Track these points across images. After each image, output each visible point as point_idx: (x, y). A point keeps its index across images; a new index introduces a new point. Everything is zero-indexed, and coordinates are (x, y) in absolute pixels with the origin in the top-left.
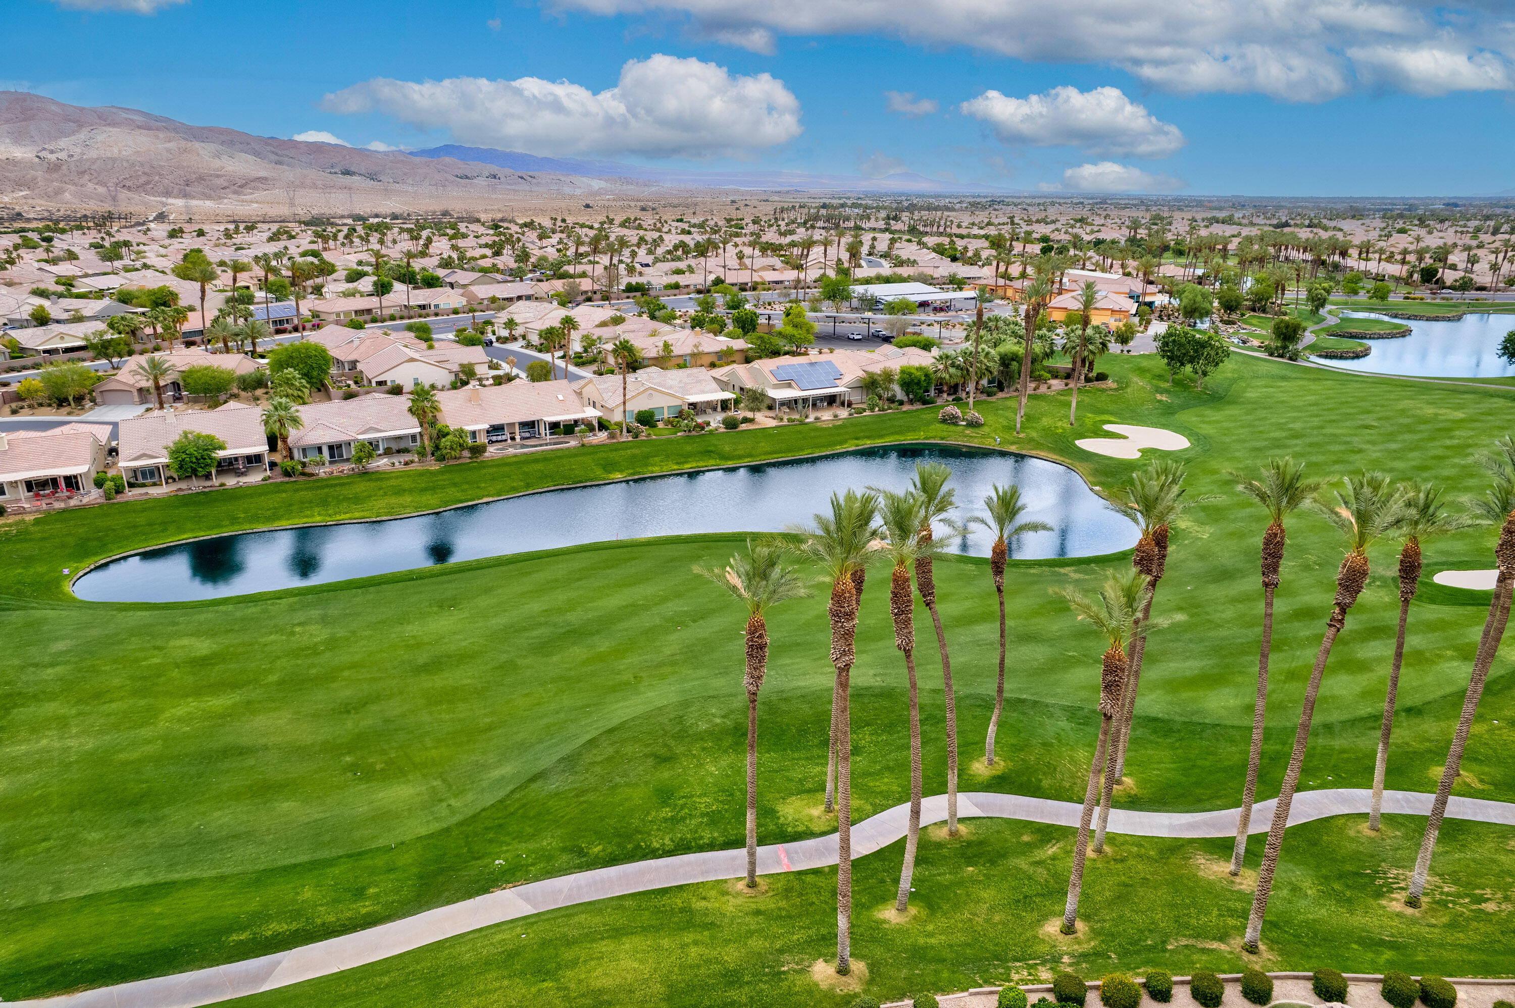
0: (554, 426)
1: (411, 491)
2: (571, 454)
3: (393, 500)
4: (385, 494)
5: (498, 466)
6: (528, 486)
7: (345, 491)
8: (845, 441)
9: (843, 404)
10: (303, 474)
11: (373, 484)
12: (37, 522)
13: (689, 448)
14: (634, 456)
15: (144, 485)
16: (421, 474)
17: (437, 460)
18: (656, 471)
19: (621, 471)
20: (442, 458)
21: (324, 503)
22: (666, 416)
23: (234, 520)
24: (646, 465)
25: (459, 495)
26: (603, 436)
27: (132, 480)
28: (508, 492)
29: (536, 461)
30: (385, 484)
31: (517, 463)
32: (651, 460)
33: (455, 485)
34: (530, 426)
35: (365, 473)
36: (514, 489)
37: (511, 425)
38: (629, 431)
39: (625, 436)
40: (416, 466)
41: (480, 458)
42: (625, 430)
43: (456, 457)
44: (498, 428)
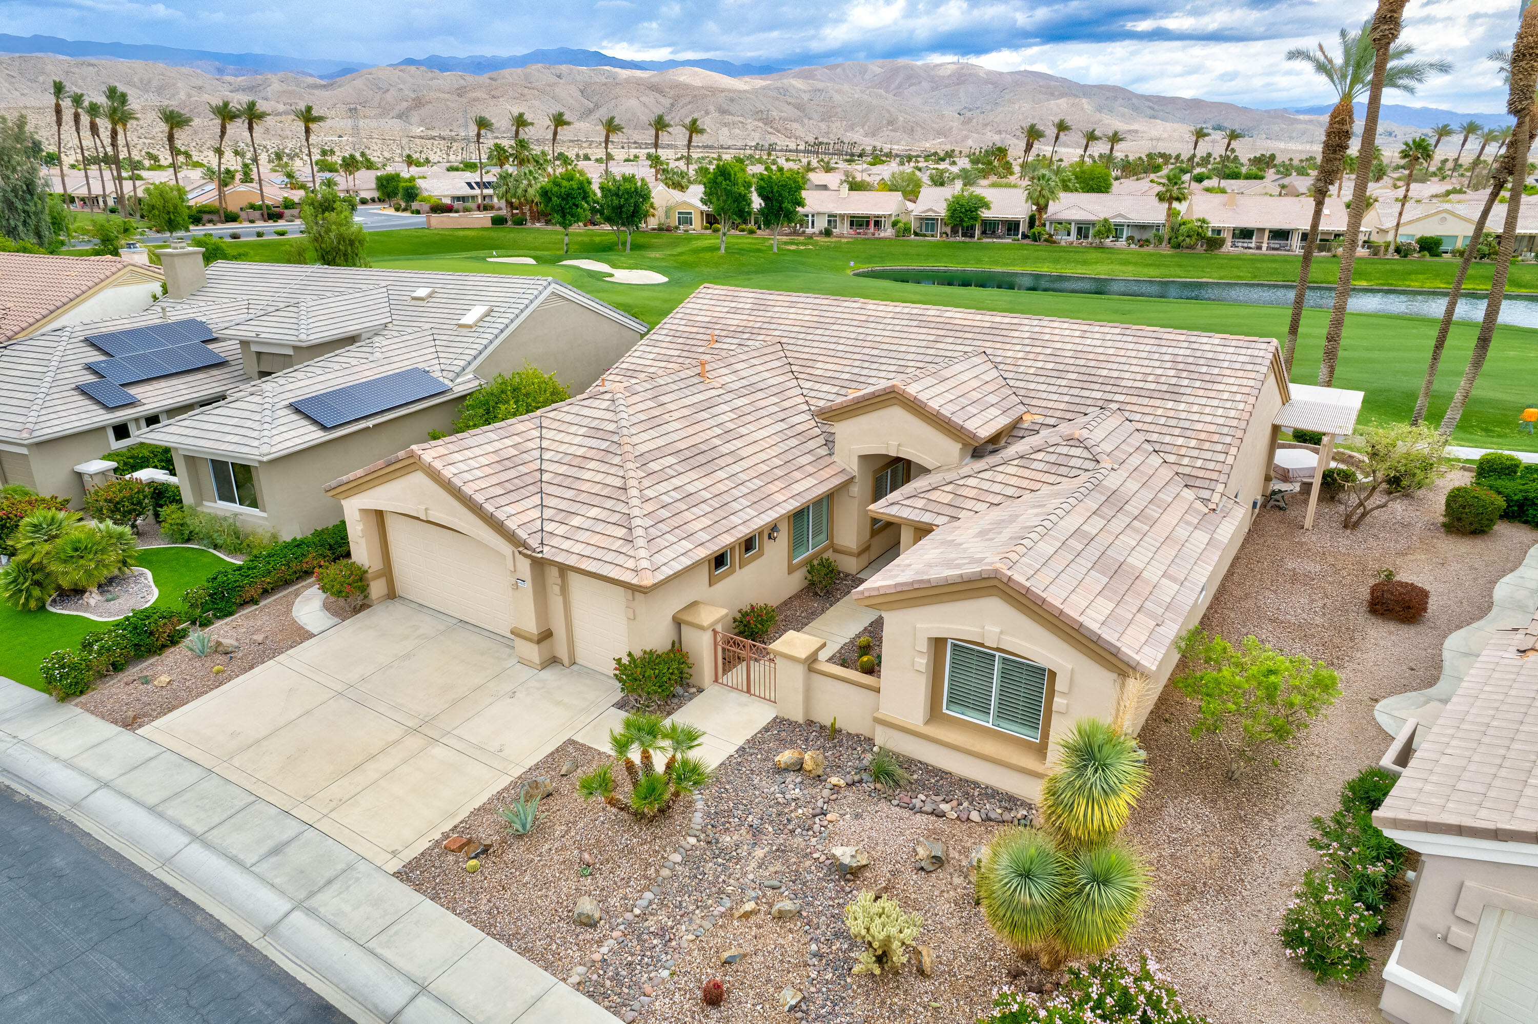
1: (1136, 264)
2: (1318, 261)
3: (1117, 268)
4: (1112, 263)
5: (1232, 259)
6: (1255, 277)
7: (1077, 256)
10: (1046, 240)
11: (1103, 255)
12: (848, 243)
14: (1393, 271)
15: (925, 236)
16: (1151, 255)
17: (1173, 247)
18: (1417, 286)
19: (1370, 280)
20: (1178, 246)
21: (1056, 261)
22: (1458, 245)
23: (979, 261)
24: (1405, 280)
25: (1180, 273)
26: (1364, 252)
27: (918, 230)
28: (1232, 278)
29: (1275, 261)
30: (1113, 257)
32: (1413, 277)
33: (1180, 266)
34: (1282, 234)
35: (1101, 247)
36: (1239, 277)
37: (1263, 230)
38: (1398, 250)
39: (1391, 254)
40: (1150, 249)
41: (1216, 252)
42: (1392, 248)
43: (1190, 247)
44: (1245, 234)
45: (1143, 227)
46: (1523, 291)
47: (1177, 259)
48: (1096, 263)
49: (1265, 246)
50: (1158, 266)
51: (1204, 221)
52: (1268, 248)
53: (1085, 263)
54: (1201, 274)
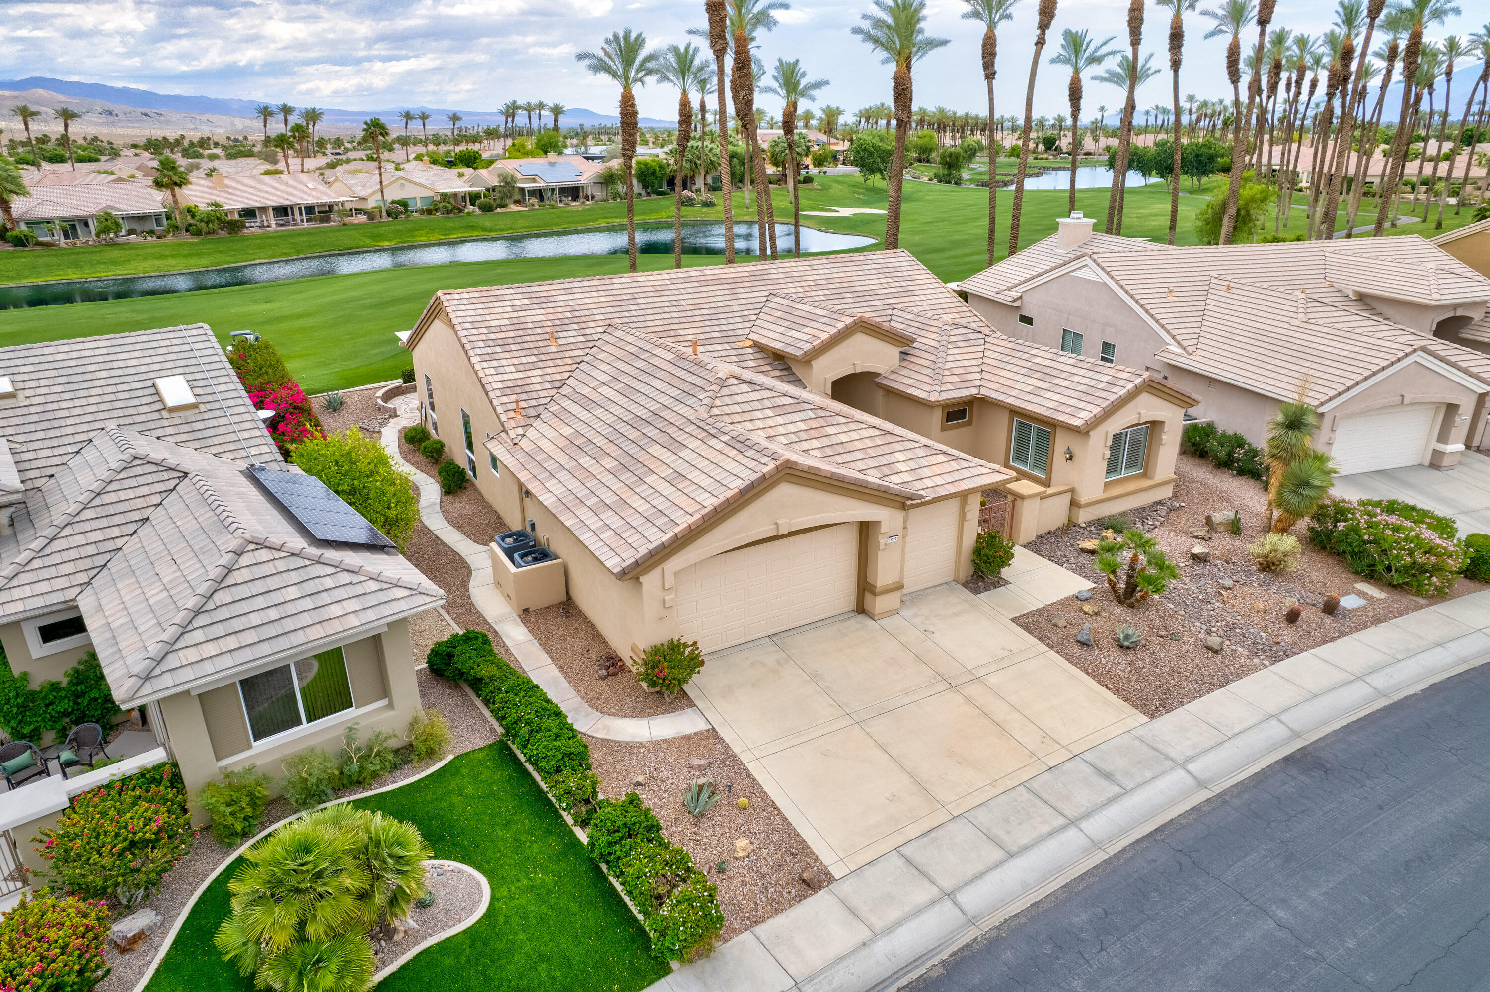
0: (310, 209)
1: (173, 256)
2: (333, 230)
4: (145, 259)
5: (261, 239)
6: (299, 252)
8: (597, 219)
9: (587, 198)
10: (37, 244)
11: (127, 252)
13: (451, 224)
14: (398, 231)
16: (180, 245)
18: (424, 240)
19: (390, 241)
20: (198, 233)
22: (419, 205)
24: (413, 236)
25: (228, 259)
26: (362, 218)
28: (279, 256)
29: (300, 235)
30: (141, 252)
31: (280, 237)
32: (417, 234)
33: (221, 252)
34: (282, 211)
35: (113, 244)
36: (285, 254)
37: (263, 209)
38: (389, 214)
39: (385, 218)
40: (170, 238)
41: (240, 234)
42: (384, 213)
43: (213, 232)
44: (249, 213)
45: (141, 218)
46: (494, 234)
47: (209, 246)
48: (129, 261)
49: (273, 223)
50: (199, 255)
51: (217, 205)
52: (278, 225)
53: (114, 263)
54: (249, 257)
